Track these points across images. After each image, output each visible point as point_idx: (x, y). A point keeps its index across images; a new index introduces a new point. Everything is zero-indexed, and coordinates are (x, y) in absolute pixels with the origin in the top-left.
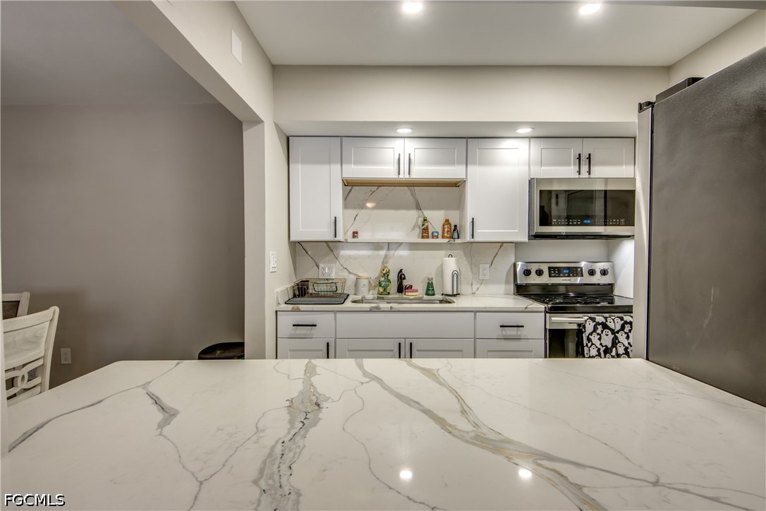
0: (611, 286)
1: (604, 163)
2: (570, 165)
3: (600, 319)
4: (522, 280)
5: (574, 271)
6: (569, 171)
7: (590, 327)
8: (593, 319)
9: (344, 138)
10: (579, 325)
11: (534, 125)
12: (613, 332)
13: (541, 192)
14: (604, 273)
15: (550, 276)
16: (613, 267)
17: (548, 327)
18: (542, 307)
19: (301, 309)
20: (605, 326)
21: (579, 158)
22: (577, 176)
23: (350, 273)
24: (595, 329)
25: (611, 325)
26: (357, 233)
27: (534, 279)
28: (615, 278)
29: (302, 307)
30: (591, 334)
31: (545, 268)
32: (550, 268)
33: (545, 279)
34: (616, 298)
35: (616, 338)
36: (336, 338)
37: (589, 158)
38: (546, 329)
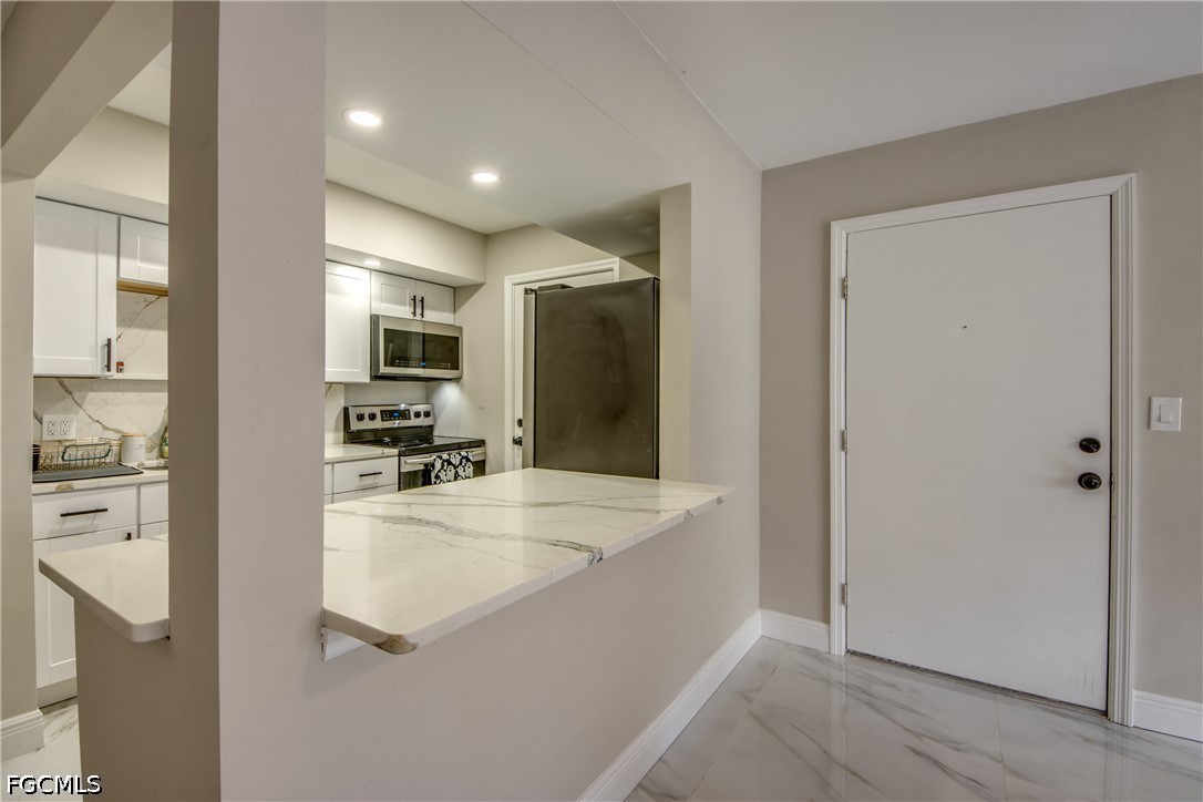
0: (431, 427)
1: (433, 308)
2: (405, 305)
3: (445, 456)
4: (355, 426)
5: (404, 415)
6: (405, 312)
7: (438, 465)
8: (440, 457)
9: (122, 218)
10: (426, 465)
11: (383, 260)
12: (455, 467)
13: (385, 330)
14: (427, 414)
15: (383, 420)
16: (433, 408)
17: (402, 471)
18: (396, 451)
19: (76, 487)
20: (449, 463)
21: (414, 299)
22: (411, 317)
23: (106, 428)
24: (443, 465)
25: (453, 461)
26: (122, 364)
27: (367, 425)
28: (435, 420)
29: (77, 484)
30: (439, 471)
31: (377, 411)
32: (382, 411)
33: (378, 424)
34: (435, 439)
35: (457, 472)
36: (139, 526)
37: (422, 301)
38: (400, 473)
